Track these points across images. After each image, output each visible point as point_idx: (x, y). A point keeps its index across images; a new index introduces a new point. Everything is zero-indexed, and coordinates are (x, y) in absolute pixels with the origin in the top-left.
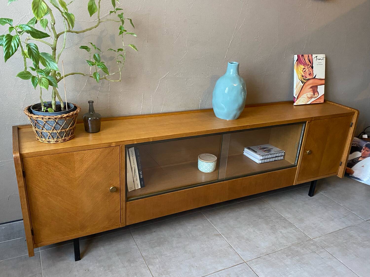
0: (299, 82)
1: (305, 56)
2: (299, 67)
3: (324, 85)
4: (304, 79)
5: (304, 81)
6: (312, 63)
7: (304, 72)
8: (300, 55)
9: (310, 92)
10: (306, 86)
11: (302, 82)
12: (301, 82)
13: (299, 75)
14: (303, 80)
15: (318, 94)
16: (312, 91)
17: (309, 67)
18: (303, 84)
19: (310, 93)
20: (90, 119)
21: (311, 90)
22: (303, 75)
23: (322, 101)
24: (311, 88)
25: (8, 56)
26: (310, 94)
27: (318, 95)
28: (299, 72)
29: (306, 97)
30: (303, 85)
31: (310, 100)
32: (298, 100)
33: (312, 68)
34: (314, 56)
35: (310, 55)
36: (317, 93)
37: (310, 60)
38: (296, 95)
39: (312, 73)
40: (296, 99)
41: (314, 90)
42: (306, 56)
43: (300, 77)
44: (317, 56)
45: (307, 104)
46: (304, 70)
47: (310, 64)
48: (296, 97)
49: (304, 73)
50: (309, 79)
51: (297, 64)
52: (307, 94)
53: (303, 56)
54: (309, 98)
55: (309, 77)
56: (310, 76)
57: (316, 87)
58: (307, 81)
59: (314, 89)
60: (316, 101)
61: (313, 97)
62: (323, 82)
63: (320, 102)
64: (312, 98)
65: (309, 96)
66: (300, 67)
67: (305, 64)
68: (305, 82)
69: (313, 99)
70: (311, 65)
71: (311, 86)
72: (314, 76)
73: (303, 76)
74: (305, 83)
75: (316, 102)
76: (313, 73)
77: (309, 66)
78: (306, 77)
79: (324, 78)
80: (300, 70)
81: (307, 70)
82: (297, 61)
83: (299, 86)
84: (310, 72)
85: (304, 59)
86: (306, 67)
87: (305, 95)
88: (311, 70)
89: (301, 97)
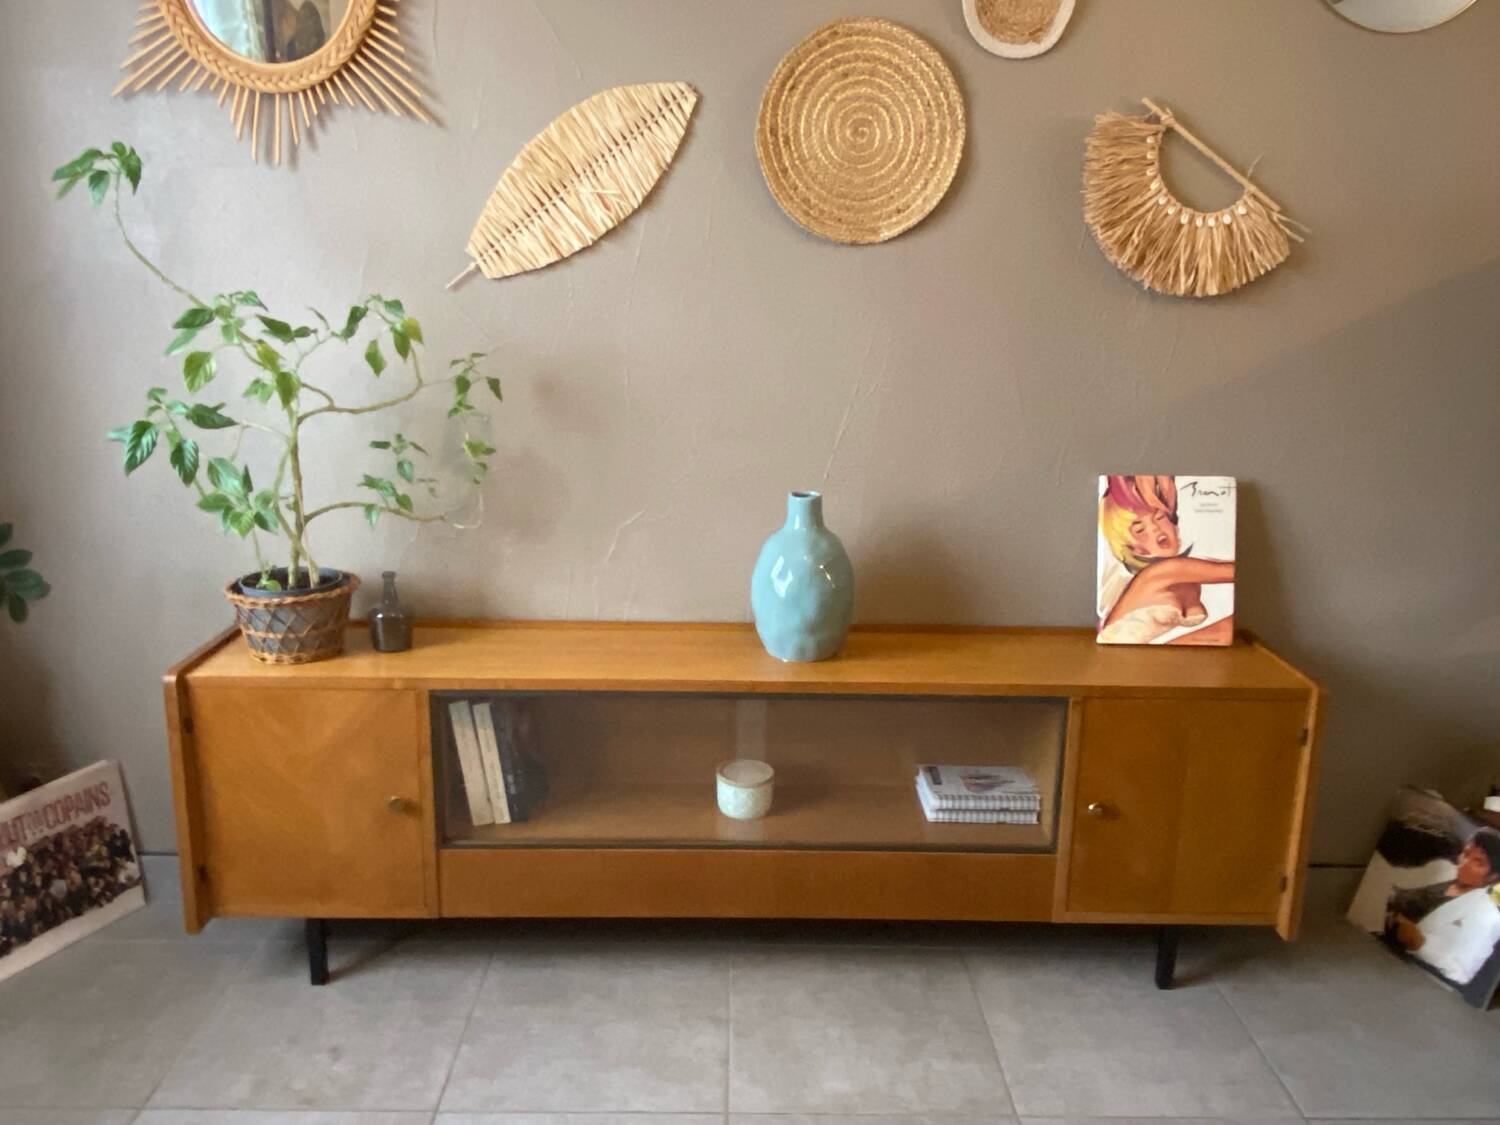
1: (1141, 480)
2: (1114, 516)
3: (1233, 584)
4: (1136, 557)
5: (1139, 564)
6: (1171, 504)
7: (1138, 532)
8: (1121, 479)
9: (1166, 604)
10: (1144, 583)
11: (1126, 565)
12: (1122, 566)
13: (1115, 543)
14: (1131, 560)
16: (1174, 602)
17: (1159, 519)
18: (1131, 573)
19: (1164, 607)
20: (380, 616)
21: (1168, 597)
22: (1134, 542)
23: (1225, 638)
24: (1169, 588)
25: (132, 464)
26: (1167, 609)
27: (1203, 616)
28: (1113, 532)
29: (1147, 619)
30: (1133, 576)
31: (1164, 632)
32: (1109, 628)
33: (1174, 520)
34: (1181, 481)
36: (1198, 609)
37: (1164, 493)
38: (1102, 610)
39: (1171, 536)
40: (1102, 623)
41: (1186, 597)
42: (1146, 484)
43: (1121, 548)
44: (1195, 483)
45: (1150, 643)
46: (1138, 527)
47: (1162, 507)
48: (1102, 615)
49: (1137, 538)
50: (1158, 560)
51: (1108, 507)
52: (1152, 611)
53: (1130, 479)
54: (1158, 623)
55: (1156, 552)
56: (1162, 548)
57: (1196, 588)
58: (1148, 564)
59: (1187, 595)
60: (1198, 637)
61: (1179, 624)
62: (1229, 572)
63: (1211, 641)
65: (1161, 618)
66: (1119, 516)
67: (1140, 506)
68: (1144, 569)
70: (1171, 513)
71: (1167, 582)
72: (1182, 550)
73: (1131, 547)
74: (1140, 571)
75: (1197, 640)
76: (1177, 541)
77: (1158, 515)
78: (1145, 552)
80: (1121, 526)
81: (1150, 528)
82: (1106, 494)
83: (1114, 579)
84: (1164, 534)
85: (1137, 489)
86: (1147, 519)
87: (1142, 614)
88: (1167, 527)
89: (1126, 616)
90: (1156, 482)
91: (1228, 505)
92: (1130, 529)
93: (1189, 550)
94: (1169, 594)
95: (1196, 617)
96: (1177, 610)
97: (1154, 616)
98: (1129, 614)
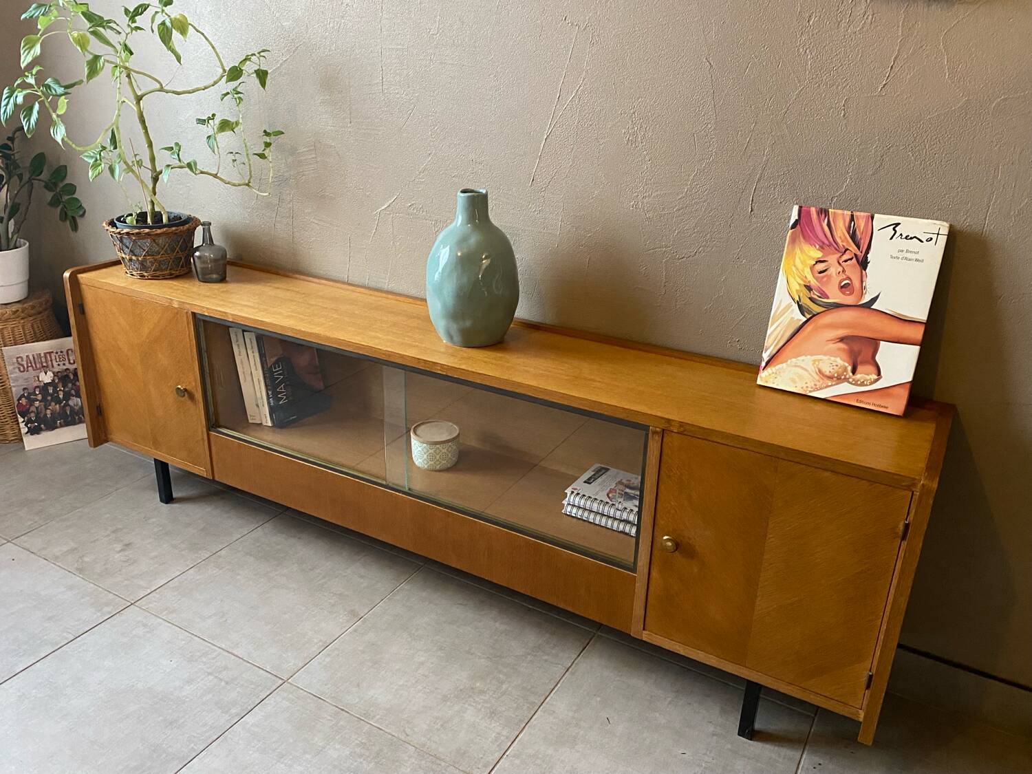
0: (789, 306)
1: (835, 214)
2: (798, 251)
3: (918, 348)
4: (811, 299)
5: (814, 306)
6: (864, 247)
7: (820, 272)
8: (813, 210)
9: (836, 356)
10: (816, 329)
11: (800, 307)
12: (796, 307)
13: (791, 280)
14: (806, 302)
15: (879, 373)
16: (844, 356)
17: (846, 261)
18: (804, 315)
19: (833, 358)
21: (838, 349)
22: (814, 283)
23: (897, 406)
24: (842, 340)
26: (836, 361)
27: (876, 377)
28: (794, 268)
29: (811, 368)
30: (805, 319)
31: (828, 386)
32: (769, 370)
33: (864, 264)
34: (881, 220)
35: (861, 216)
36: (871, 368)
37: (858, 233)
38: (765, 351)
39: (856, 283)
40: (763, 364)
41: (859, 353)
42: (840, 219)
43: (798, 287)
44: (897, 224)
45: (811, 395)
46: (821, 267)
47: (853, 247)
48: (766, 356)
49: (817, 279)
50: (837, 306)
51: (795, 239)
52: (819, 361)
53: (823, 212)
55: (835, 297)
56: (844, 294)
57: (874, 344)
58: (824, 309)
59: (860, 349)
60: (862, 398)
61: (846, 380)
62: (918, 333)
63: (879, 406)
65: (827, 370)
66: (802, 250)
67: (828, 245)
68: (818, 314)
69: (845, 388)
70: (861, 255)
71: (842, 332)
72: (866, 299)
73: (809, 288)
74: (814, 316)
75: (861, 402)
76: (862, 288)
77: (845, 257)
78: (825, 296)
79: (923, 316)
80: (803, 263)
81: (834, 270)
82: (794, 226)
83: (785, 319)
84: (849, 278)
85: (829, 225)
86: (832, 258)
87: (806, 361)
88: (852, 270)
89: (789, 361)
90: (852, 217)
91: (933, 255)
92: (812, 268)
93: (874, 300)
94: (841, 345)
95: (868, 377)
96: (847, 365)
97: (819, 367)
98: (793, 360)
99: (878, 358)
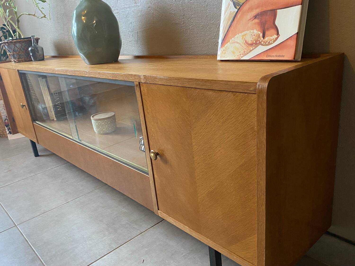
9: (253, 29)
10: (242, 14)
11: (234, 3)
12: (232, 3)
15: (278, 34)
16: (257, 27)
18: (236, 8)
21: (255, 23)
29: (242, 41)
31: (251, 51)
36: (273, 31)
41: (266, 22)
45: (241, 59)
52: (245, 35)
54: (248, 44)
57: (274, 13)
59: (266, 20)
61: (260, 43)
63: (279, 56)
64: (256, 44)
65: (250, 40)
69: (261, 49)
71: (256, 12)
74: (241, 6)
75: (270, 56)
87: (239, 37)
89: (231, 40)
94: (256, 21)
95: (272, 38)
96: (259, 33)
97: (246, 39)
98: (233, 39)
99: (277, 23)
